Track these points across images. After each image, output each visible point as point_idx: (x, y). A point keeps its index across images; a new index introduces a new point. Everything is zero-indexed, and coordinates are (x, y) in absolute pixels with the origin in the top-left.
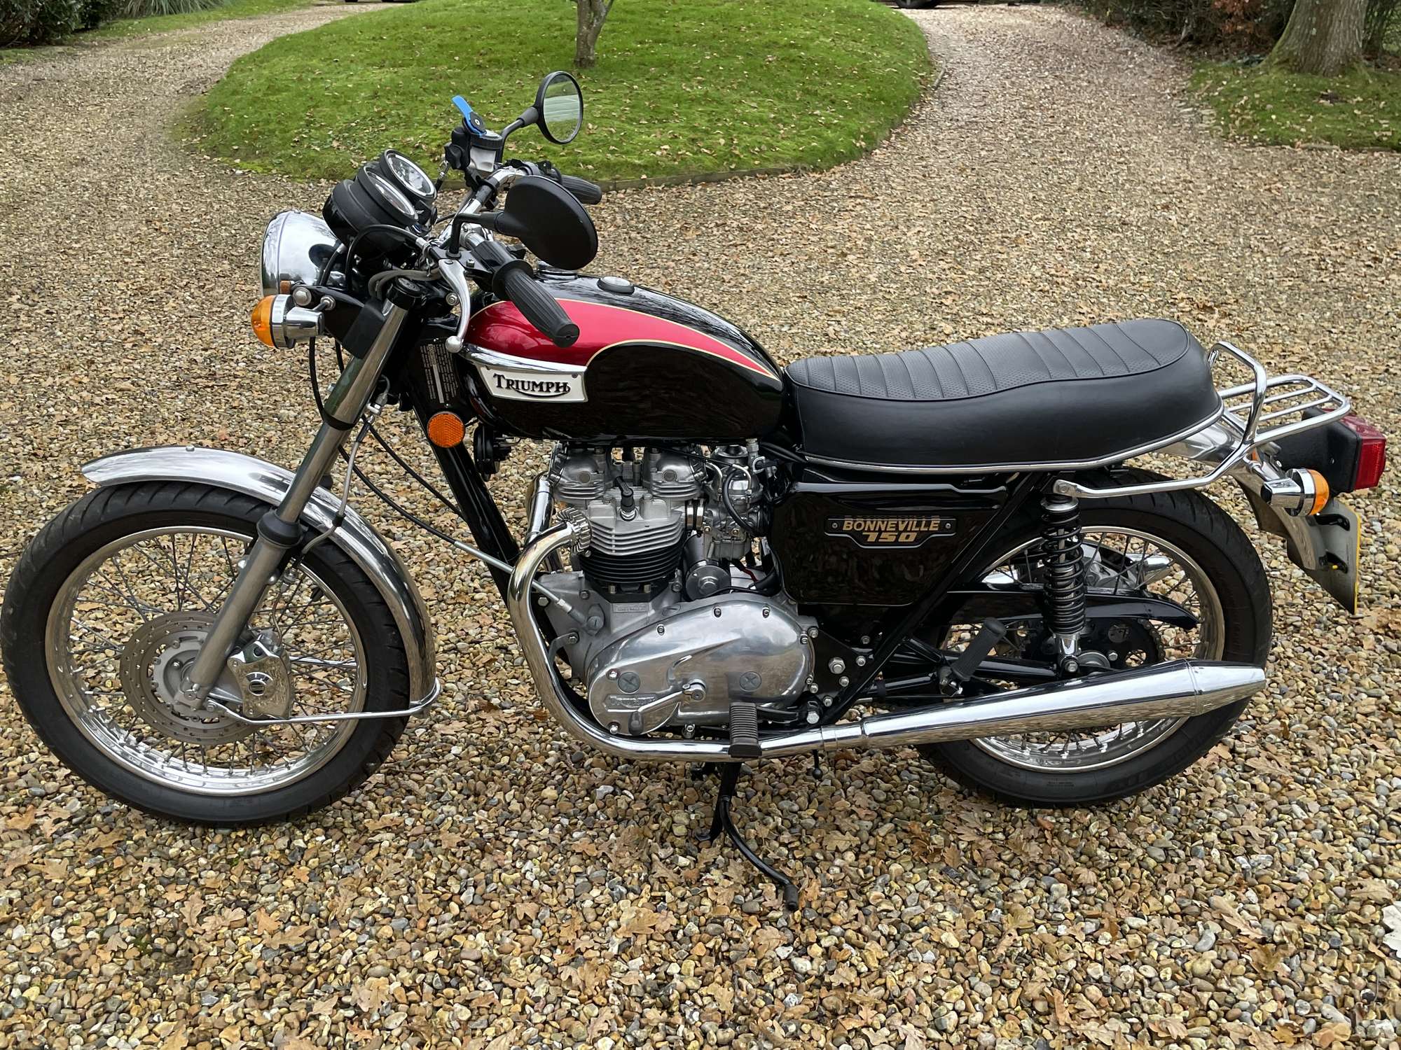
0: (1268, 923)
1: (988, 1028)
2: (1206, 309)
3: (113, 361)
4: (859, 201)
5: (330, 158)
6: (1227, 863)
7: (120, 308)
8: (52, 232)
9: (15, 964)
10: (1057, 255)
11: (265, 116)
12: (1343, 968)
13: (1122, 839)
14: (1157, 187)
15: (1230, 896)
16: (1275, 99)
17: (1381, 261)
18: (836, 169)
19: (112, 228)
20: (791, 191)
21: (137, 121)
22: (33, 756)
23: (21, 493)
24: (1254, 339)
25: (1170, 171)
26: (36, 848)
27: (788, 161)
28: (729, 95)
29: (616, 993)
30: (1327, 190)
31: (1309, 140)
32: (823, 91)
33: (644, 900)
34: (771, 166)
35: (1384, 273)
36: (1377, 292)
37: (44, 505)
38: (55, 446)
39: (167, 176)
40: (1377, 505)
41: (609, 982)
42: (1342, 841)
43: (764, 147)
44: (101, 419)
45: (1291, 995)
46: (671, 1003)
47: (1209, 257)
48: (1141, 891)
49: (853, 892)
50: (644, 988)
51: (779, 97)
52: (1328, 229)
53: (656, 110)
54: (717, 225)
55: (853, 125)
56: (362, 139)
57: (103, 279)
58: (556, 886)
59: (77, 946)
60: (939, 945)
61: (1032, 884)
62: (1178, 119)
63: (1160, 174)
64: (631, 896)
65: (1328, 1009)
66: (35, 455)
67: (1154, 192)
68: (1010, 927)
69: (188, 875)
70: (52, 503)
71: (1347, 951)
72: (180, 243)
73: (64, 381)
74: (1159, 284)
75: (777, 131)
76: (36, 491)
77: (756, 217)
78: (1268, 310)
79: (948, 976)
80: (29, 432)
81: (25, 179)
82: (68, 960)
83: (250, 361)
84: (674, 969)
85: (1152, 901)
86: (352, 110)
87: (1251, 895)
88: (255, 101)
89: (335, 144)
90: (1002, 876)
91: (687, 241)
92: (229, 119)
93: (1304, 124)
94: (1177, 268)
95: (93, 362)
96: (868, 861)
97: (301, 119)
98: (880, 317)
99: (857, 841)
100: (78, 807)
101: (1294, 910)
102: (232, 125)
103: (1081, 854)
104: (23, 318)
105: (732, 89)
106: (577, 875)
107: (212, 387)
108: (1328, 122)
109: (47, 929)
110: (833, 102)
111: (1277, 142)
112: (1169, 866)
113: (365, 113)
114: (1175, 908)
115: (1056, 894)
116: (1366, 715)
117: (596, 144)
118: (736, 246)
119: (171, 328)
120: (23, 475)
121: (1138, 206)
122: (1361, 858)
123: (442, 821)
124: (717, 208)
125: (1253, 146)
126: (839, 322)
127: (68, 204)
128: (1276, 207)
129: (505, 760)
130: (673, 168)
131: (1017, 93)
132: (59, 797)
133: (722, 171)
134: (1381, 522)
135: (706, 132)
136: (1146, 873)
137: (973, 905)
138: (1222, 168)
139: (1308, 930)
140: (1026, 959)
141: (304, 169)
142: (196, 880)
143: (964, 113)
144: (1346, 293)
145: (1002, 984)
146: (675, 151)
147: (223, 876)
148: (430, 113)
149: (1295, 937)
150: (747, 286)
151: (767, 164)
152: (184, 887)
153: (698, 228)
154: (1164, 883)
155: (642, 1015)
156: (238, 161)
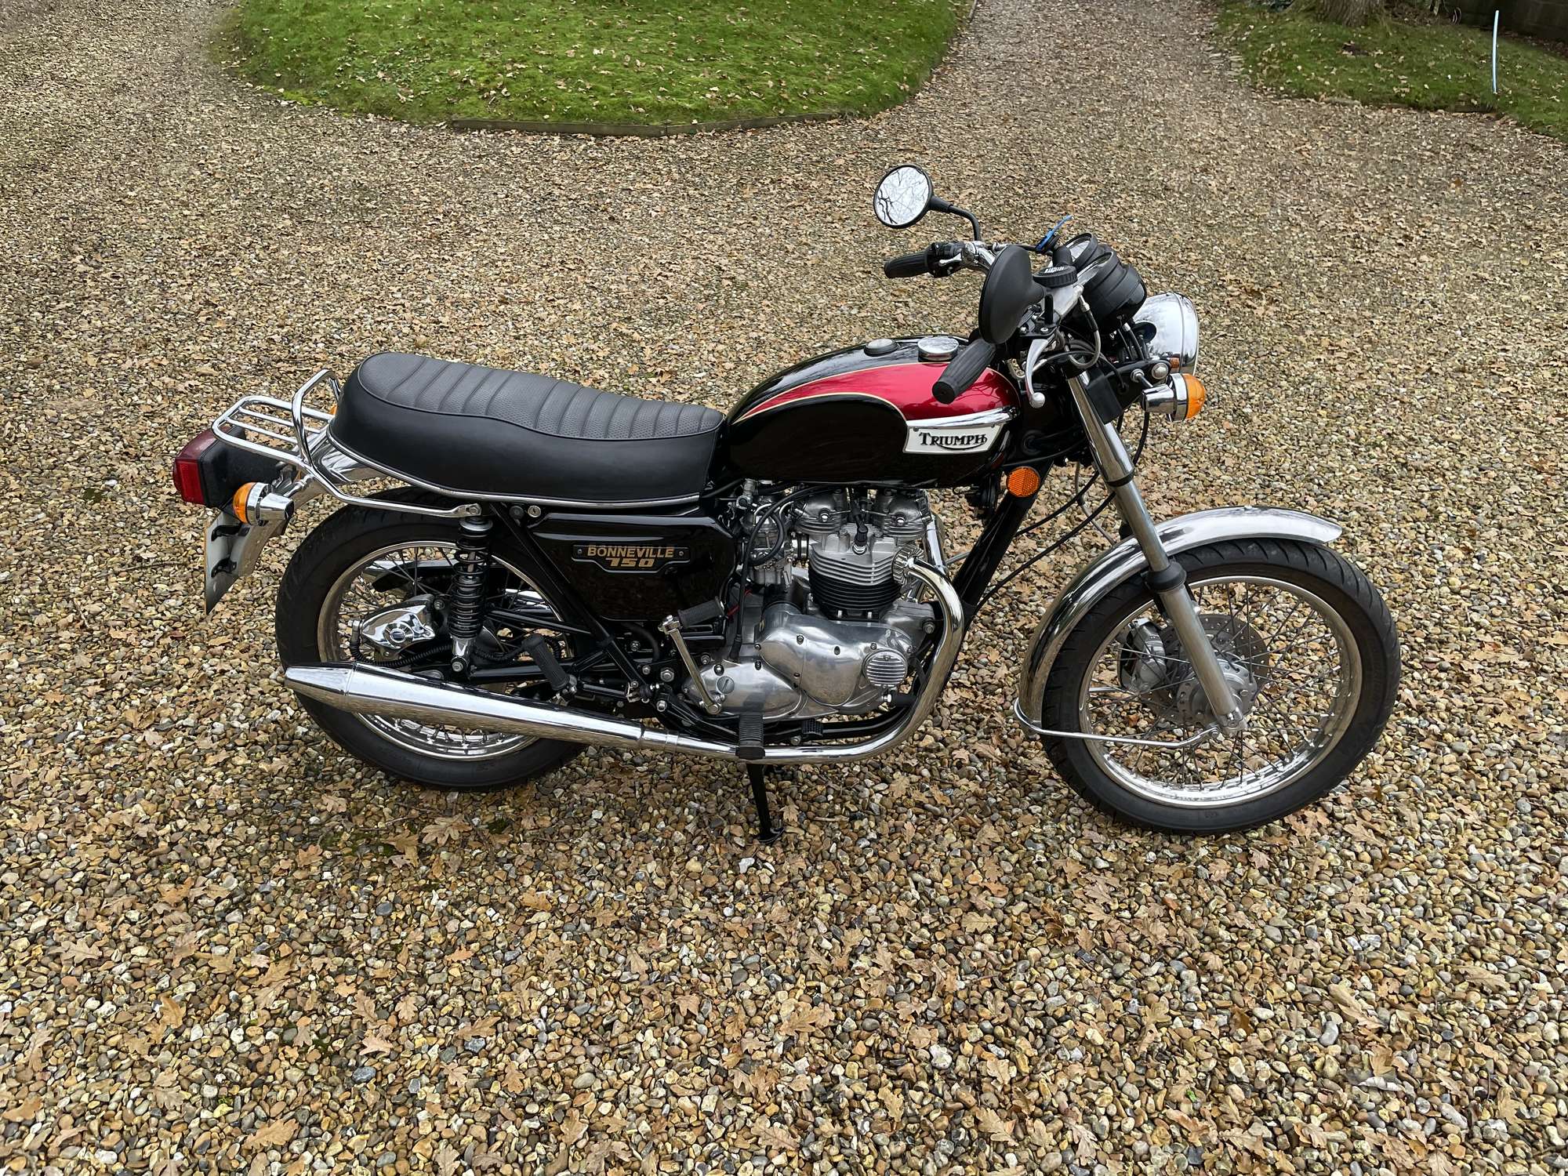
0: (1385, 1013)
1: (1139, 1135)
2: (1256, 294)
3: (190, 338)
4: (908, 155)
5: (375, 92)
6: (1339, 944)
7: (187, 273)
8: (105, 176)
9: (200, 1071)
10: (1107, 226)
11: (305, 40)
12: (1455, 1063)
13: (1240, 918)
14: (1194, 145)
15: (1346, 983)
16: (1301, 48)
17: (1411, 239)
18: (882, 114)
19: (164, 171)
20: (841, 141)
21: (172, 37)
22: (181, 823)
23: (120, 501)
24: (1302, 331)
25: (1204, 127)
26: (200, 934)
27: (835, 106)
28: (773, 29)
29: (786, 1097)
30: (1353, 153)
31: (1333, 94)
32: (866, 26)
33: (800, 992)
34: (819, 111)
35: (1414, 252)
36: (1411, 276)
37: (145, 515)
38: (146, 444)
39: (212, 107)
40: (1436, 528)
41: (780, 1087)
42: (1443, 919)
43: (812, 91)
44: (187, 411)
45: (1412, 1093)
46: (841, 1111)
47: (1250, 232)
48: (1263, 976)
49: (996, 980)
50: (812, 1091)
51: (822, 31)
52: (1358, 200)
53: (703, 46)
54: (772, 182)
55: (897, 64)
56: (407, 70)
57: (165, 236)
58: (714, 975)
59: (258, 1049)
60: (1084, 1041)
61: (1163, 970)
62: (1209, 65)
63: (1195, 129)
64: (788, 986)
65: (1447, 1109)
66: (127, 454)
67: (1191, 151)
68: (1149, 1021)
69: (356, 963)
70: (153, 514)
71: (1459, 1045)
72: (236, 192)
73: (143, 363)
74: (1207, 262)
75: (823, 72)
76: (135, 499)
77: (810, 173)
78: (1310, 294)
79: (1095, 1076)
80: (116, 425)
81: (69, 110)
82: (251, 1065)
83: (328, 342)
84: (838, 1070)
85: (1275, 988)
86: (394, 36)
87: (1366, 981)
88: (293, 22)
89: (380, 75)
90: (1134, 960)
91: (744, 200)
92: (268, 42)
93: (1328, 76)
94: (1221, 243)
95: (169, 340)
96: (1006, 943)
97: (343, 44)
98: (944, 298)
99: (993, 923)
100: (235, 885)
101: (1408, 997)
102: (272, 49)
103: (1205, 934)
104: (90, 283)
105: (776, 22)
106: (732, 961)
107: (295, 373)
108: (1351, 75)
109: (225, 1031)
110: (875, 39)
111: (1301, 95)
112: (1286, 947)
113: (408, 41)
114: (1297, 996)
115: (1187, 982)
116: (1450, 775)
117: (645, 84)
118: (794, 207)
119: (242, 298)
120: (118, 479)
121: (1178, 168)
122: (1461, 938)
123: (595, 898)
124: (770, 160)
125: (1279, 98)
126: (906, 304)
127: (117, 141)
128: (1308, 173)
129: (646, 827)
130: (723, 112)
131: (1051, 30)
132: (214, 873)
133: (771, 116)
134: (1442, 549)
135: (754, 72)
136: (1266, 956)
137: (1110, 995)
138: (1253, 123)
139: (1423, 1020)
140: (1168, 1054)
141: (351, 102)
142: (363, 969)
143: (1001, 50)
144: (1382, 275)
145: (1147, 1084)
146: (724, 93)
147: (390, 964)
148: (475, 42)
149: (1410, 1028)
150: (811, 259)
151: (814, 109)
152: (353, 977)
153: (754, 185)
154: (1286, 968)
155: (816, 1125)
156: (281, 90)
